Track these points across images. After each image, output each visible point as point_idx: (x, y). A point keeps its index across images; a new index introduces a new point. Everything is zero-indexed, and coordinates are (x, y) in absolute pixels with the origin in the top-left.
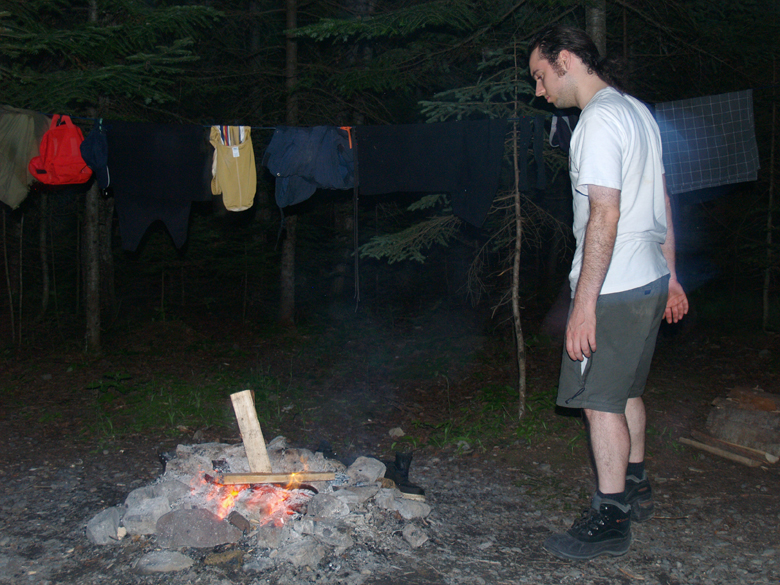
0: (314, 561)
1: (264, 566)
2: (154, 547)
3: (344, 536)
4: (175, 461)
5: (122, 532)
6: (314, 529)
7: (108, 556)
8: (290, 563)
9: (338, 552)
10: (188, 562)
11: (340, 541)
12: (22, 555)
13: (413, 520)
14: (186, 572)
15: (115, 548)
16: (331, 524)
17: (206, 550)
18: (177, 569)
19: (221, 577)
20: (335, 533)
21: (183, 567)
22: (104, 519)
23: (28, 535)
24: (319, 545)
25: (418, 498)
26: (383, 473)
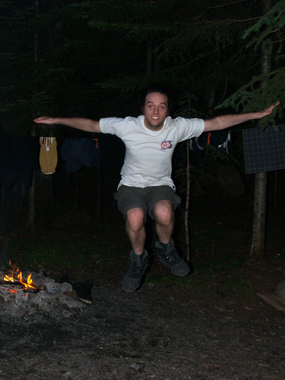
11: (31, 310)
20: (29, 306)
24: (22, 311)
25: (88, 302)
26: (71, 290)
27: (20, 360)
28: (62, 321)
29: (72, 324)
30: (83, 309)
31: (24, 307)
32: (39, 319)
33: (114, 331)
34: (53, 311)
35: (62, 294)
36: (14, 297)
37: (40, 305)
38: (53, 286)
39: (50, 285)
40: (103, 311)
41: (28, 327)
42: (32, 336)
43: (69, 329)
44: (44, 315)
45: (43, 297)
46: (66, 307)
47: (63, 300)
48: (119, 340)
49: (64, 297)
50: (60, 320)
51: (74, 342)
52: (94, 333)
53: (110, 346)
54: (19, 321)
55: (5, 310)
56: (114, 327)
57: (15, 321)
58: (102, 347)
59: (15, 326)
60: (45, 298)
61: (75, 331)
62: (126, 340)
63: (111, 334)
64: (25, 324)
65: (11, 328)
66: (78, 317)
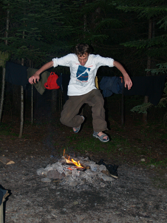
0: (74, 185)
1: (63, 184)
5: (43, 173)
7: (38, 177)
8: (69, 185)
10: (50, 181)
11: (81, 182)
14: (49, 183)
15: (41, 176)
17: (54, 179)
18: (47, 182)
19: (54, 185)
23: (29, 171)
24: (76, 182)
25: (115, 177)
26: (105, 169)
27: (75, 216)
28: (100, 190)
29: (106, 192)
30: (112, 182)
31: (77, 180)
32: (86, 188)
33: (132, 198)
34: (94, 183)
35: (100, 172)
36: (71, 173)
37: (87, 179)
38: (94, 166)
39: (93, 165)
40: (125, 183)
41: (79, 193)
42: (82, 199)
43: (104, 195)
44: (89, 185)
45: (88, 173)
46: (102, 180)
47: (101, 176)
48: (135, 204)
49: (102, 174)
50: (99, 189)
51: (107, 205)
52: (120, 199)
53: (130, 208)
54: (74, 189)
55: (66, 181)
56: (132, 195)
57: (72, 189)
58: (125, 208)
59: (71, 192)
60: (90, 174)
61: (108, 197)
62: (140, 204)
63: (130, 199)
64: (78, 191)
65: (69, 193)
66: (110, 187)
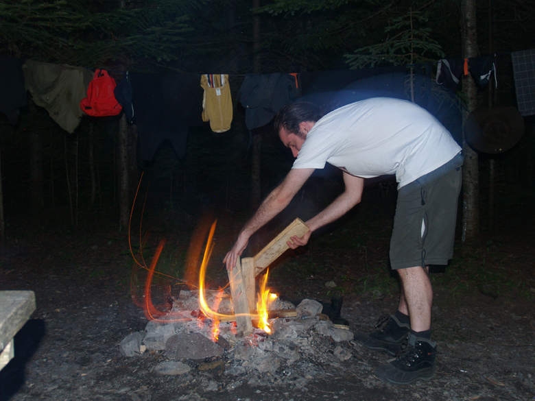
0: (273, 369)
1: (239, 372)
2: (165, 359)
3: (293, 353)
4: (179, 301)
5: (143, 349)
6: (273, 347)
7: (134, 364)
8: (257, 370)
9: (289, 363)
10: (187, 369)
11: (290, 355)
12: (77, 363)
13: (341, 342)
14: (185, 375)
15: (139, 359)
16: (284, 344)
17: (199, 361)
18: (180, 373)
19: (209, 379)
20: (287, 350)
21: (184, 372)
22: (131, 339)
23: (81, 350)
24: (277, 358)
25: (343, 327)
26: (321, 310)
32: (311, 371)
34: (318, 353)
37: (297, 344)
44: (312, 362)
46: (332, 341)
66: (359, 356)
